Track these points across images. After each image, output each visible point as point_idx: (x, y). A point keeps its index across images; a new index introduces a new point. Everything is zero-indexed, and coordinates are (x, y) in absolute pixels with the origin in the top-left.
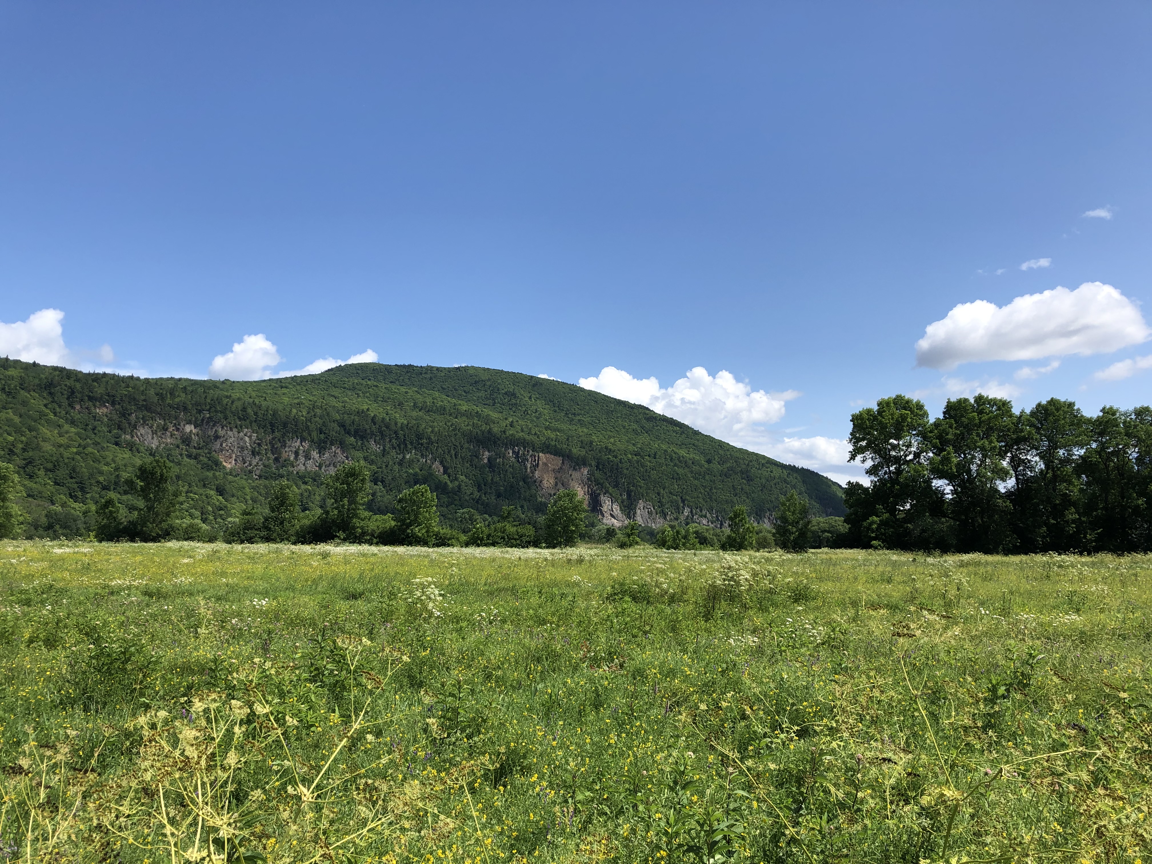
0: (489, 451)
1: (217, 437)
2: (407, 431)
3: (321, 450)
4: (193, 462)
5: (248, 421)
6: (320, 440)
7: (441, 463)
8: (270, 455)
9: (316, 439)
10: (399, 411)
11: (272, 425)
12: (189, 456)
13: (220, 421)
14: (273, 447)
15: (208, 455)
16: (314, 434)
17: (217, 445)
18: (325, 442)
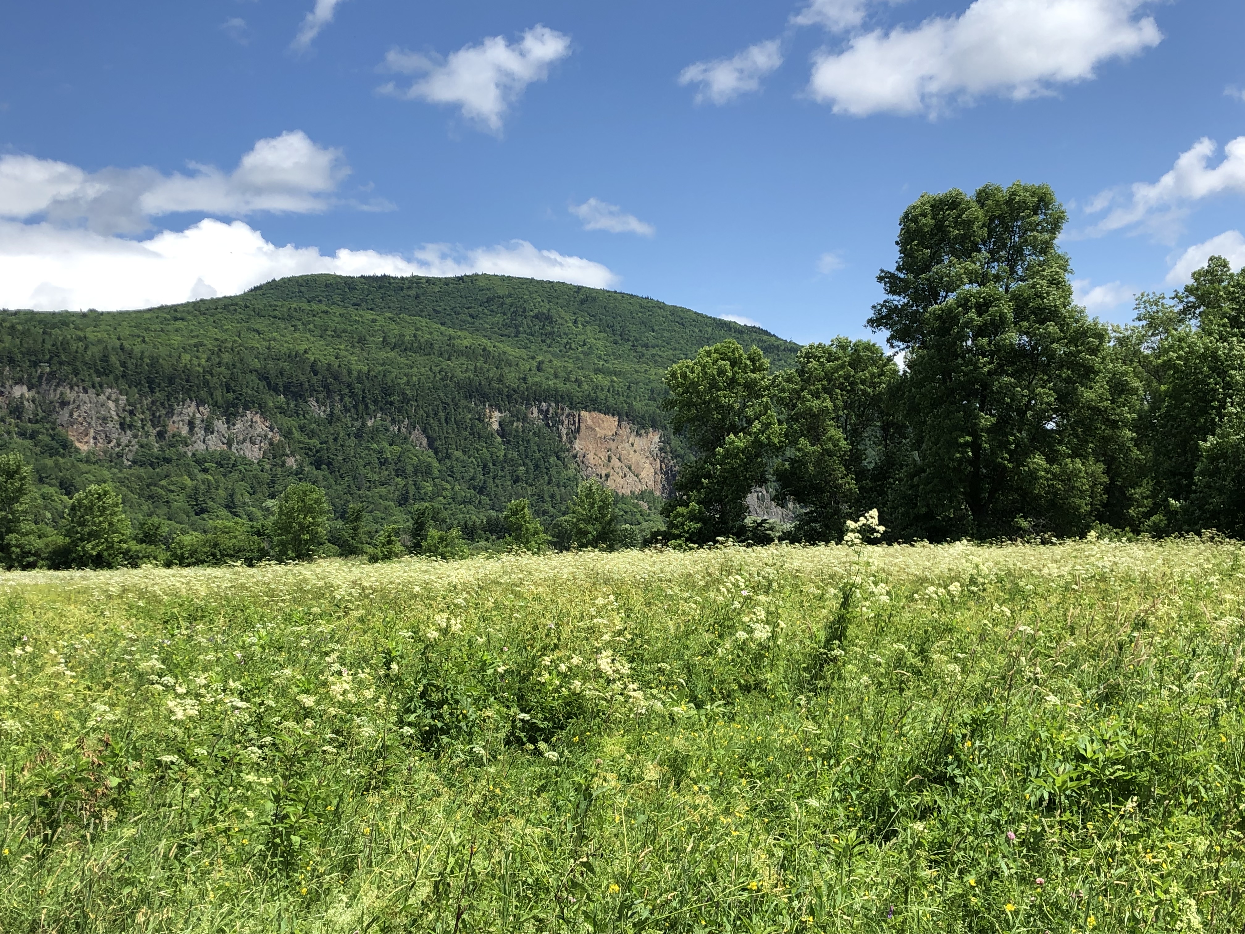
0: (500, 411)
1: (64, 404)
2: (367, 384)
3: (230, 417)
4: (28, 443)
5: (111, 377)
6: (227, 402)
7: (424, 431)
8: (149, 427)
9: (220, 400)
10: (357, 351)
11: (150, 382)
12: (22, 434)
13: (67, 377)
14: (153, 415)
15: (51, 432)
16: (218, 394)
17: (64, 416)
18: (235, 406)
